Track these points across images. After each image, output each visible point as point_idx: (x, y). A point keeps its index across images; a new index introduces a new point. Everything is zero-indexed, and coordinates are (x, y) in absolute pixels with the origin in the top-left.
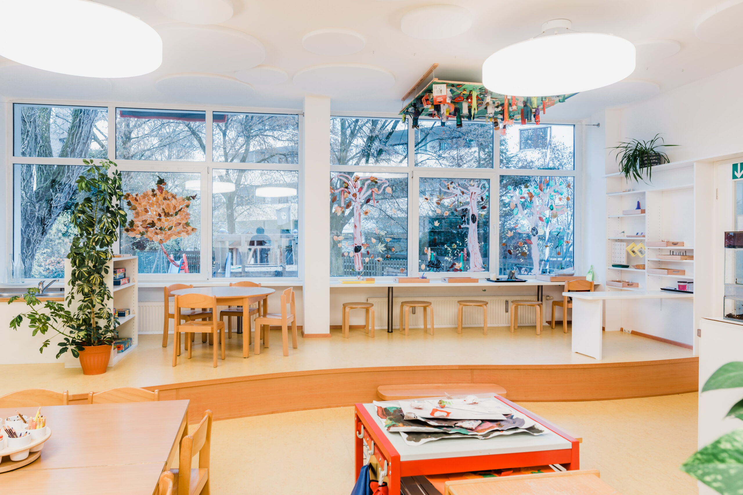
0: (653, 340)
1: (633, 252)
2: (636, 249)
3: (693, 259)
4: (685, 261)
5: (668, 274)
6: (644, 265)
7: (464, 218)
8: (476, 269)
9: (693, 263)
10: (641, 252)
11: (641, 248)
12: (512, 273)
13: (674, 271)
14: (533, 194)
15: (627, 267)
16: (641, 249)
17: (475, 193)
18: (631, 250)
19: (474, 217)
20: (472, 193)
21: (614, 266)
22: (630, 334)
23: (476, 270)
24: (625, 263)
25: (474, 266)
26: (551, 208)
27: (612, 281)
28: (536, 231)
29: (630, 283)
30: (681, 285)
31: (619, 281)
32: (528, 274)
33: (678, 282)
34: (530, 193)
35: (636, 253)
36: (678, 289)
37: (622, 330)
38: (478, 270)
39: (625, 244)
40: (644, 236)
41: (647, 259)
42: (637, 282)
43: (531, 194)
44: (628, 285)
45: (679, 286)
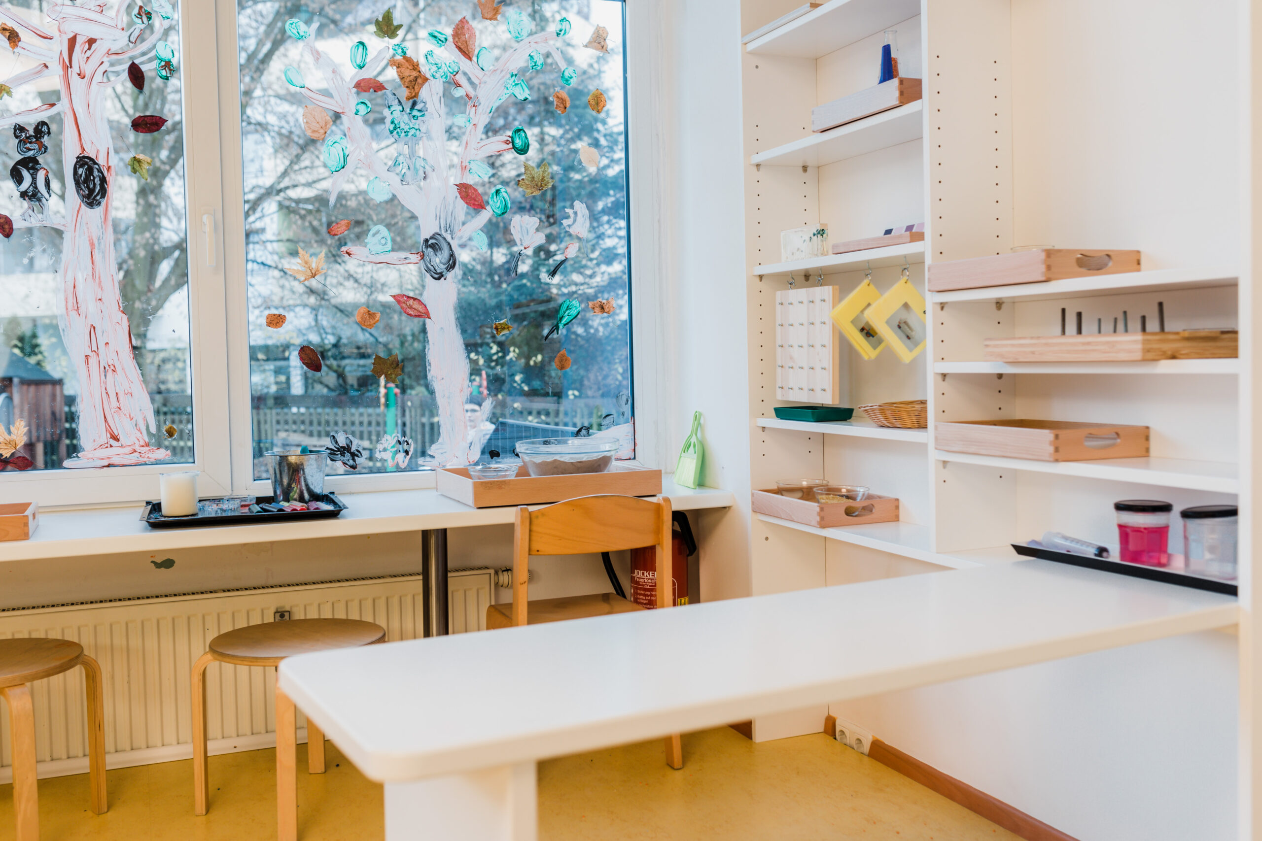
0: (973, 815)
1: (868, 332)
2: (878, 321)
3: (1235, 355)
4: (1166, 367)
5: (1059, 454)
6: (923, 402)
7: (25, 174)
8: (115, 454)
9: (1232, 380)
10: (903, 328)
11: (906, 306)
12: (290, 465)
13: (1091, 436)
14: (425, 69)
15: (841, 415)
16: (904, 316)
17: (91, 42)
18: (853, 322)
19: (90, 171)
20: (72, 42)
21: (786, 412)
22: (866, 759)
23: (115, 460)
24: (827, 398)
25: (104, 437)
26: (519, 143)
27: (780, 491)
28: (446, 253)
29: (858, 504)
30: (1137, 530)
31: (807, 494)
32: (411, 468)
33: (1120, 507)
34: (408, 60)
35: (880, 341)
36: (1114, 556)
37: (831, 728)
38: (134, 458)
39: (826, 292)
40: (918, 237)
41: (933, 368)
42: (893, 496)
43: (415, 67)
44: (849, 512)
45: (1124, 531)
